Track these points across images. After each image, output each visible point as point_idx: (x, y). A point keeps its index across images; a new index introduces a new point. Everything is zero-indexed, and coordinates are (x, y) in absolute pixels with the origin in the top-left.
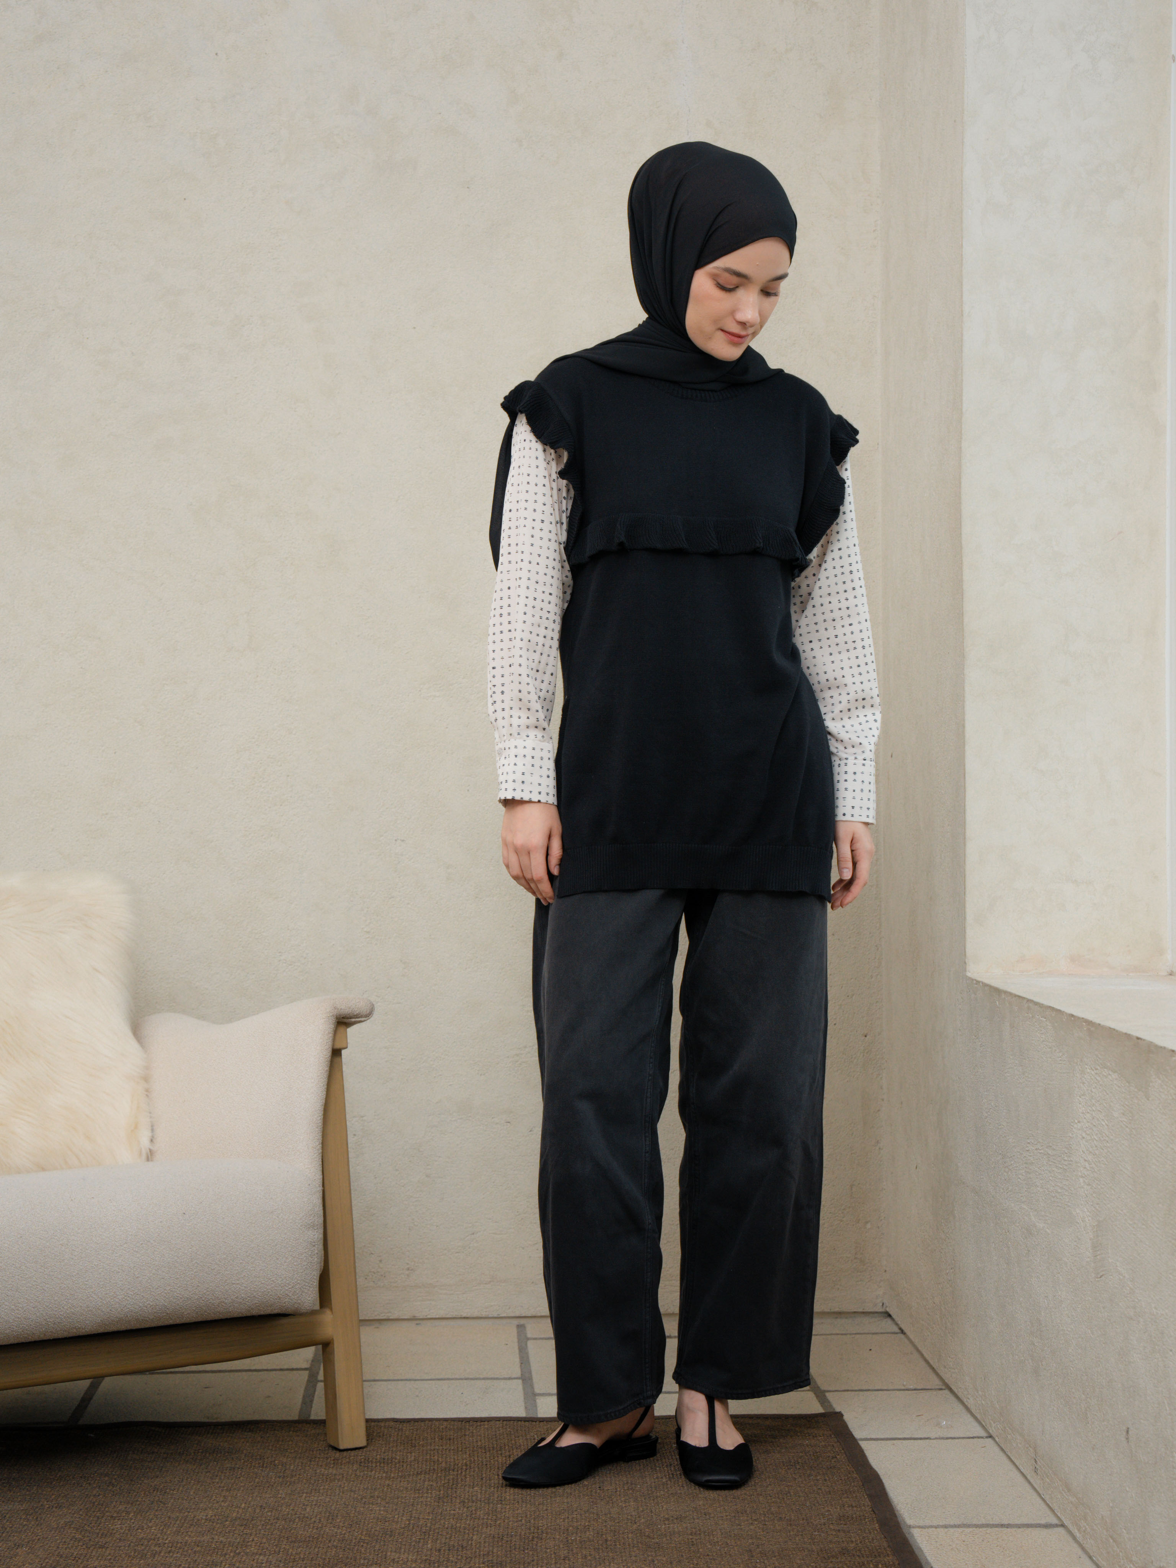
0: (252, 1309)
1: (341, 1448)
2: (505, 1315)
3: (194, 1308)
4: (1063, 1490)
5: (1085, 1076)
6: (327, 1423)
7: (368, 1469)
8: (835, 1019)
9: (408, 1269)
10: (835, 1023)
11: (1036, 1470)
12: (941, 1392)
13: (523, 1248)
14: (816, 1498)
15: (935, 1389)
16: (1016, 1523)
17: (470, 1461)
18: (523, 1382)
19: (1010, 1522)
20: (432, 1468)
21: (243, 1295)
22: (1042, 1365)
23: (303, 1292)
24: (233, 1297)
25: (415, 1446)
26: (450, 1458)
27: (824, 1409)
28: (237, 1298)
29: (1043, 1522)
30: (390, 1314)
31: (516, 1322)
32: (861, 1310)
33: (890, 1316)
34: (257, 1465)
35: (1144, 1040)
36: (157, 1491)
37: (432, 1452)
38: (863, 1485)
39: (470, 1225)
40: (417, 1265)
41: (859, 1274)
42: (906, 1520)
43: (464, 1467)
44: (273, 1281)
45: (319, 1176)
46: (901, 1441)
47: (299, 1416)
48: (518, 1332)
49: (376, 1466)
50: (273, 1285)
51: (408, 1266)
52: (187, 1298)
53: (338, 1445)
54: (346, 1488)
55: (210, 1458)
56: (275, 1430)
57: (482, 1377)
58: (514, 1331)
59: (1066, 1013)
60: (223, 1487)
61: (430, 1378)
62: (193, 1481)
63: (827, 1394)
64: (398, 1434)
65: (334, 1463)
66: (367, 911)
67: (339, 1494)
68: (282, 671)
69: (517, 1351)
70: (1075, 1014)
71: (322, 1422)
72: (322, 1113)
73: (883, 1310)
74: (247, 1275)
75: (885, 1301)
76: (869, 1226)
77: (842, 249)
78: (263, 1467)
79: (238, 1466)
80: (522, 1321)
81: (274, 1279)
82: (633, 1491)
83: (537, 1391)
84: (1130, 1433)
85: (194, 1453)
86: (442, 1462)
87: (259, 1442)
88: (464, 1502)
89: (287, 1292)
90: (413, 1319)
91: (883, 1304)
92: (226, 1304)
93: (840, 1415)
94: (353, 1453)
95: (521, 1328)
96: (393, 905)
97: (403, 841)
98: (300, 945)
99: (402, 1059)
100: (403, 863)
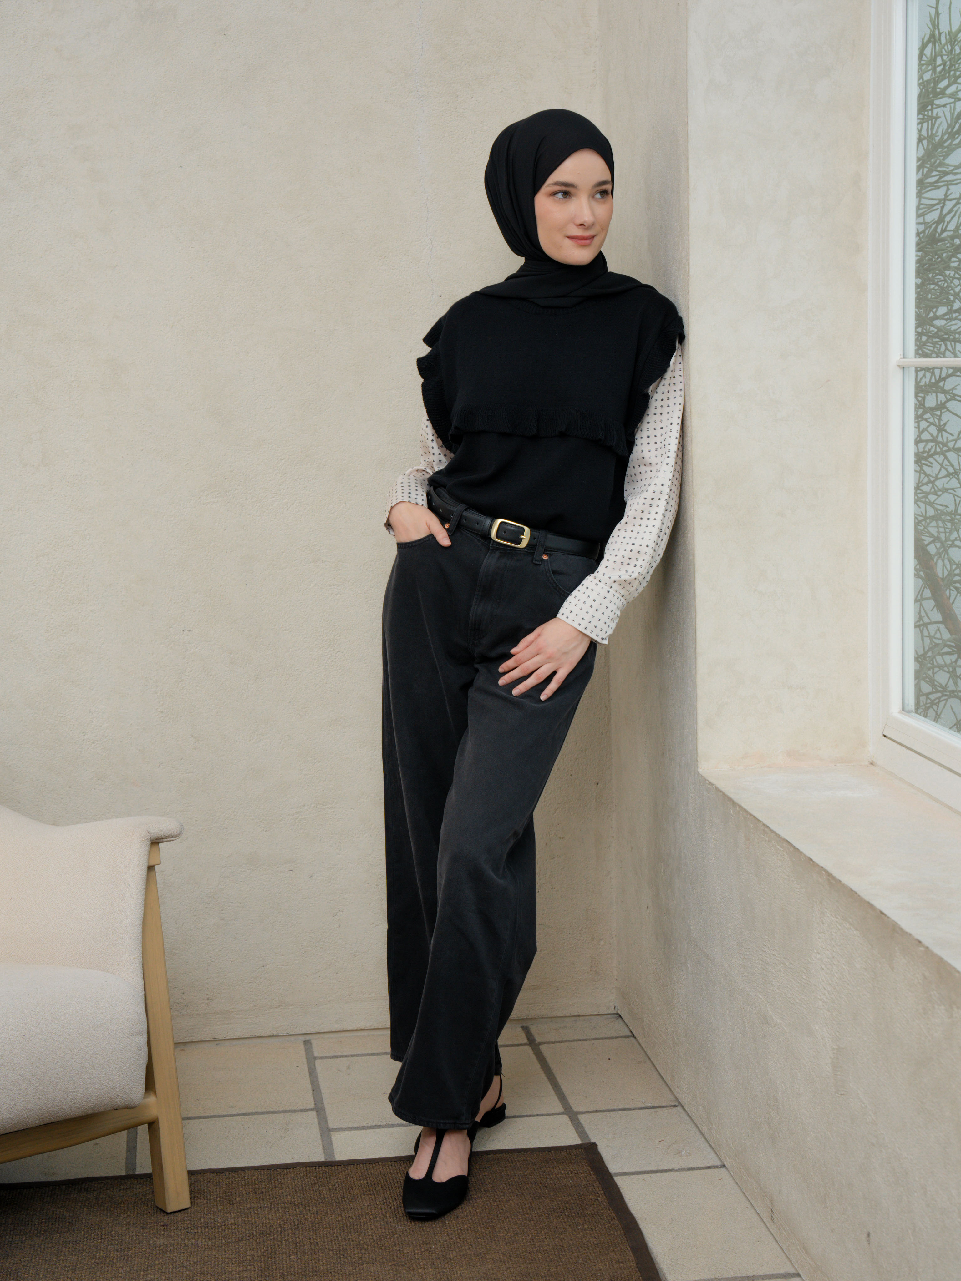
0: (88, 1110)
1: (169, 1211)
2: (293, 1033)
3: (36, 1117)
4: (800, 1249)
5: (825, 918)
6: (153, 1177)
7: (194, 1235)
8: (571, 771)
9: (208, 999)
11: (772, 1219)
12: (675, 1109)
13: (307, 976)
14: (587, 1253)
15: (670, 1106)
16: (760, 1274)
17: (283, 1221)
18: (318, 1115)
19: (755, 1274)
20: (251, 1232)
21: (79, 1101)
22: (779, 1136)
23: (132, 1091)
24: (71, 1103)
25: (233, 1204)
26: (266, 1219)
27: (581, 1140)
28: (74, 1103)
29: (782, 1271)
30: (193, 1038)
31: (303, 1038)
32: (596, 1013)
33: (620, 1016)
34: (96, 1237)
35: (888, 917)
36: (10, 1275)
37: (249, 1211)
38: (625, 1235)
39: (261, 959)
40: (215, 995)
41: (594, 983)
42: (666, 1275)
43: (279, 1229)
44: (106, 1086)
45: (141, 983)
46: (650, 1175)
47: (127, 1167)
48: (306, 1051)
49: (202, 1232)
50: (106, 1089)
51: (208, 997)
52: (30, 1109)
53: (166, 1208)
54: (178, 1263)
55: (53, 1228)
56: (107, 1189)
57: (281, 1109)
58: (302, 1047)
59: (805, 855)
60: (69, 1266)
61: (235, 1113)
62: (40, 1261)
63: (580, 1117)
64: (216, 1191)
65: (164, 1230)
66: (161, 694)
67: (172, 1271)
69: (308, 1074)
70: (814, 859)
71: (149, 1176)
72: (142, 926)
73: (615, 1012)
74: (82, 1084)
75: (616, 1005)
76: (602, 943)
77: (565, 88)
78: (101, 1239)
79: (79, 1238)
80: (308, 1038)
81: (106, 1084)
82: (429, 1253)
83: (331, 1126)
84: (871, 1237)
85: (38, 1223)
86: (259, 1223)
87: (94, 1205)
88: (284, 1275)
89: (118, 1093)
90: (214, 1040)
91: (615, 1007)
92: (64, 1109)
93: (594, 1145)
94: (179, 1214)
95: (307, 1043)
96: (183, 687)
97: (190, 631)
98: (101, 726)
99: (196, 821)
100: (190, 650)
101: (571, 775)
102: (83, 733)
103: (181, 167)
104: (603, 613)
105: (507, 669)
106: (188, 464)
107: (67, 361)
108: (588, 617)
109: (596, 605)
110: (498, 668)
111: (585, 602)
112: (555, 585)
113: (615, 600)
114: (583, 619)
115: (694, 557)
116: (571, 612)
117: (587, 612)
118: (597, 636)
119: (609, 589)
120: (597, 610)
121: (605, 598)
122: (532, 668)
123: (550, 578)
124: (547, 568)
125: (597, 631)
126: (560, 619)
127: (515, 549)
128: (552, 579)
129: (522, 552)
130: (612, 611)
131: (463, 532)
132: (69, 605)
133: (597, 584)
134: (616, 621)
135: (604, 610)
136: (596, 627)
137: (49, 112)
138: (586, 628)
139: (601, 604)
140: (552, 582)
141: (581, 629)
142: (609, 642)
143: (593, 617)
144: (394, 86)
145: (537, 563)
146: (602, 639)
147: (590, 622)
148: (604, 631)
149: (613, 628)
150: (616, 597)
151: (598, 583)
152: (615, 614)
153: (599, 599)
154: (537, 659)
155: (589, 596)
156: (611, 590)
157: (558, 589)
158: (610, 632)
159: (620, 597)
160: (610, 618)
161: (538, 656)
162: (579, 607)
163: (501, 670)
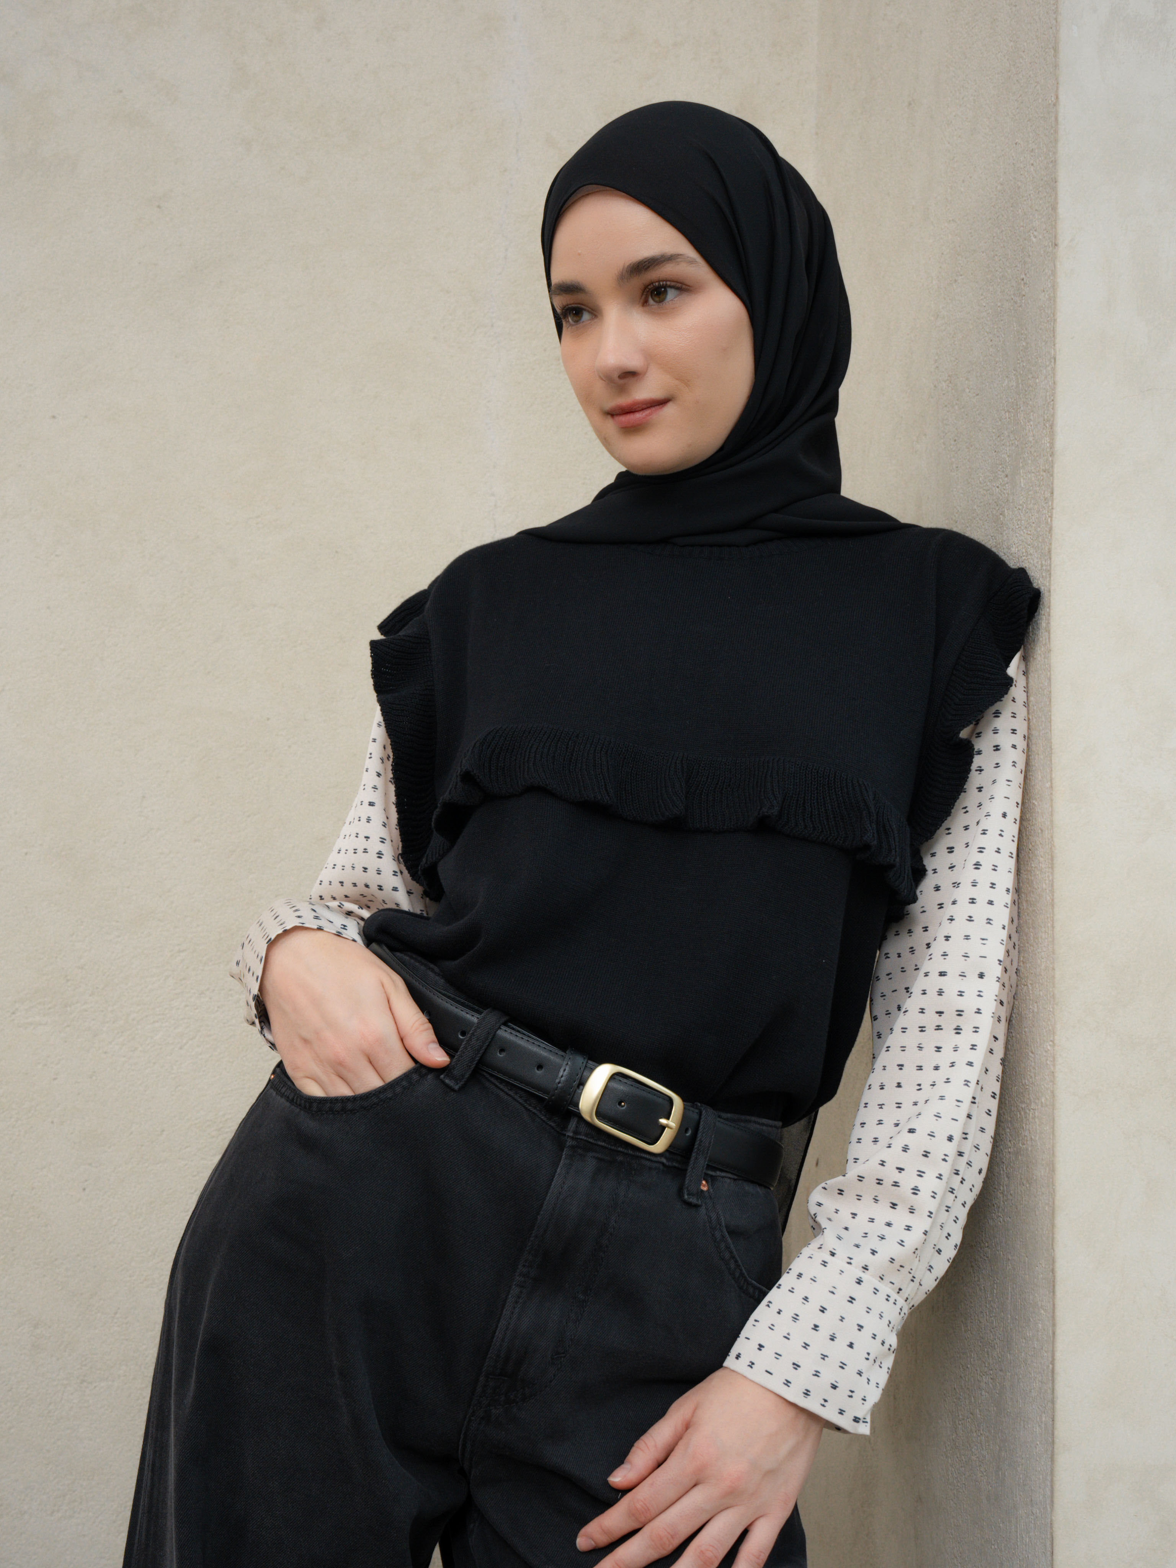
104: (851, 1345)
105: (603, 1540)
108: (809, 1360)
109: (828, 1323)
110: (576, 1536)
111: (796, 1318)
112: (733, 1266)
113: (879, 1304)
114: (796, 1366)
115: (1053, 1170)
116: (761, 1347)
117: (806, 1346)
118: (841, 1412)
119: (860, 1274)
120: (832, 1339)
121: (852, 1300)
122: (684, 1532)
123: (723, 1245)
124: (714, 1216)
125: (838, 1399)
126: (733, 1371)
127: (638, 1154)
128: (728, 1248)
129: (654, 1165)
130: (874, 1337)
131: (487, 1084)
133: (824, 1264)
134: (889, 1362)
135: (853, 1335)
136: (834, 1387)
138: (807, 1393)
139: (842, 1319)
140: (727, 1255)
141: (794, 1395)
142: (873, 1429)
143: (824, 1357)
145: (693, 1200)
146: (856, 1420)
147: (817, 1374)
148: (857, 1396)
149: (882, 1385)
150: (882, 1295)
151: (828, 1258)
152: (883, 1343)
153: (837, 1305)
154: (696, 1499)
155: (806, 1299)
156: (865, 1276)
157: (737, 1275)
158: (874, 1395)
159: (894, 1296)
160: (871, 1357)
161: (696, 1490)
162: (780, 1331)
163: (583, 1542)
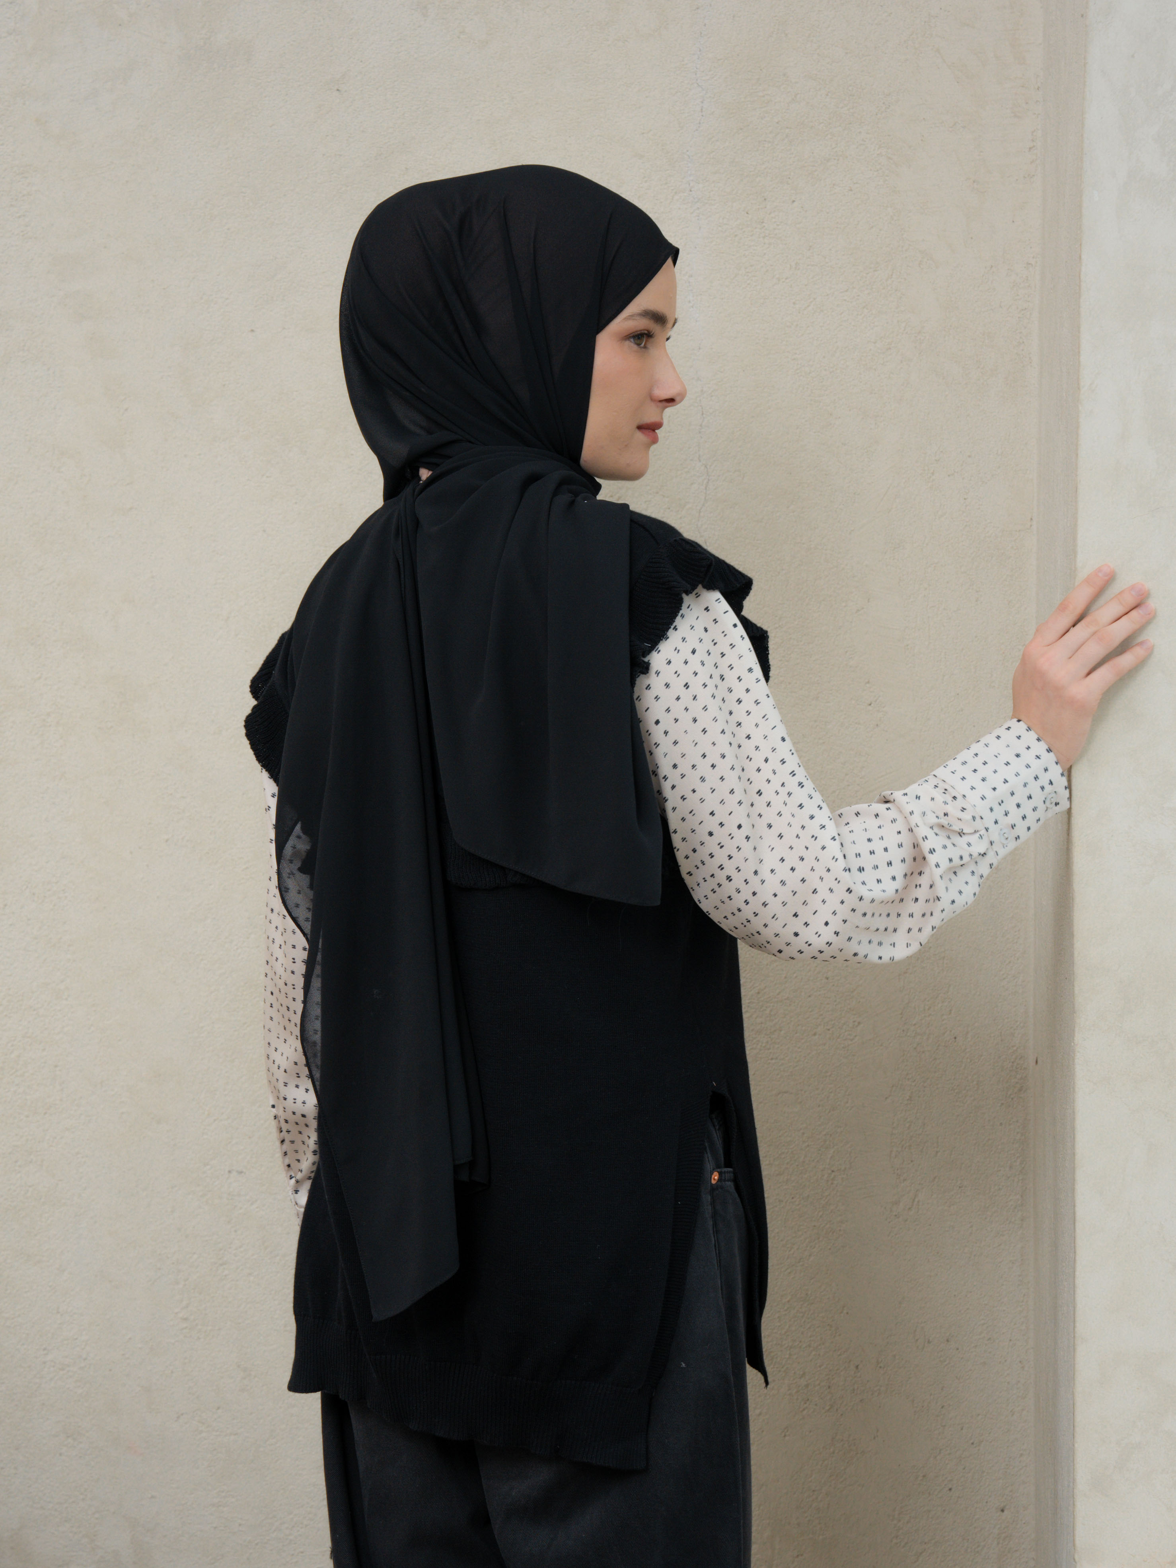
8: (951, 1480)
10: (950, 1487)
66: (184, 1285)
68: (45, 897)
96: (226, 1276)
97: (241, 1172)
98: (76, 1339)
99: (240, 1525)
100: (241, 1208)
101: (950, 1489)
102: (45, 1349)
103: (252, 331)
106: (247, 868)
107: (40, 678)
132: (27, 1116)
137: (22, 231)
144: (646, 182)
